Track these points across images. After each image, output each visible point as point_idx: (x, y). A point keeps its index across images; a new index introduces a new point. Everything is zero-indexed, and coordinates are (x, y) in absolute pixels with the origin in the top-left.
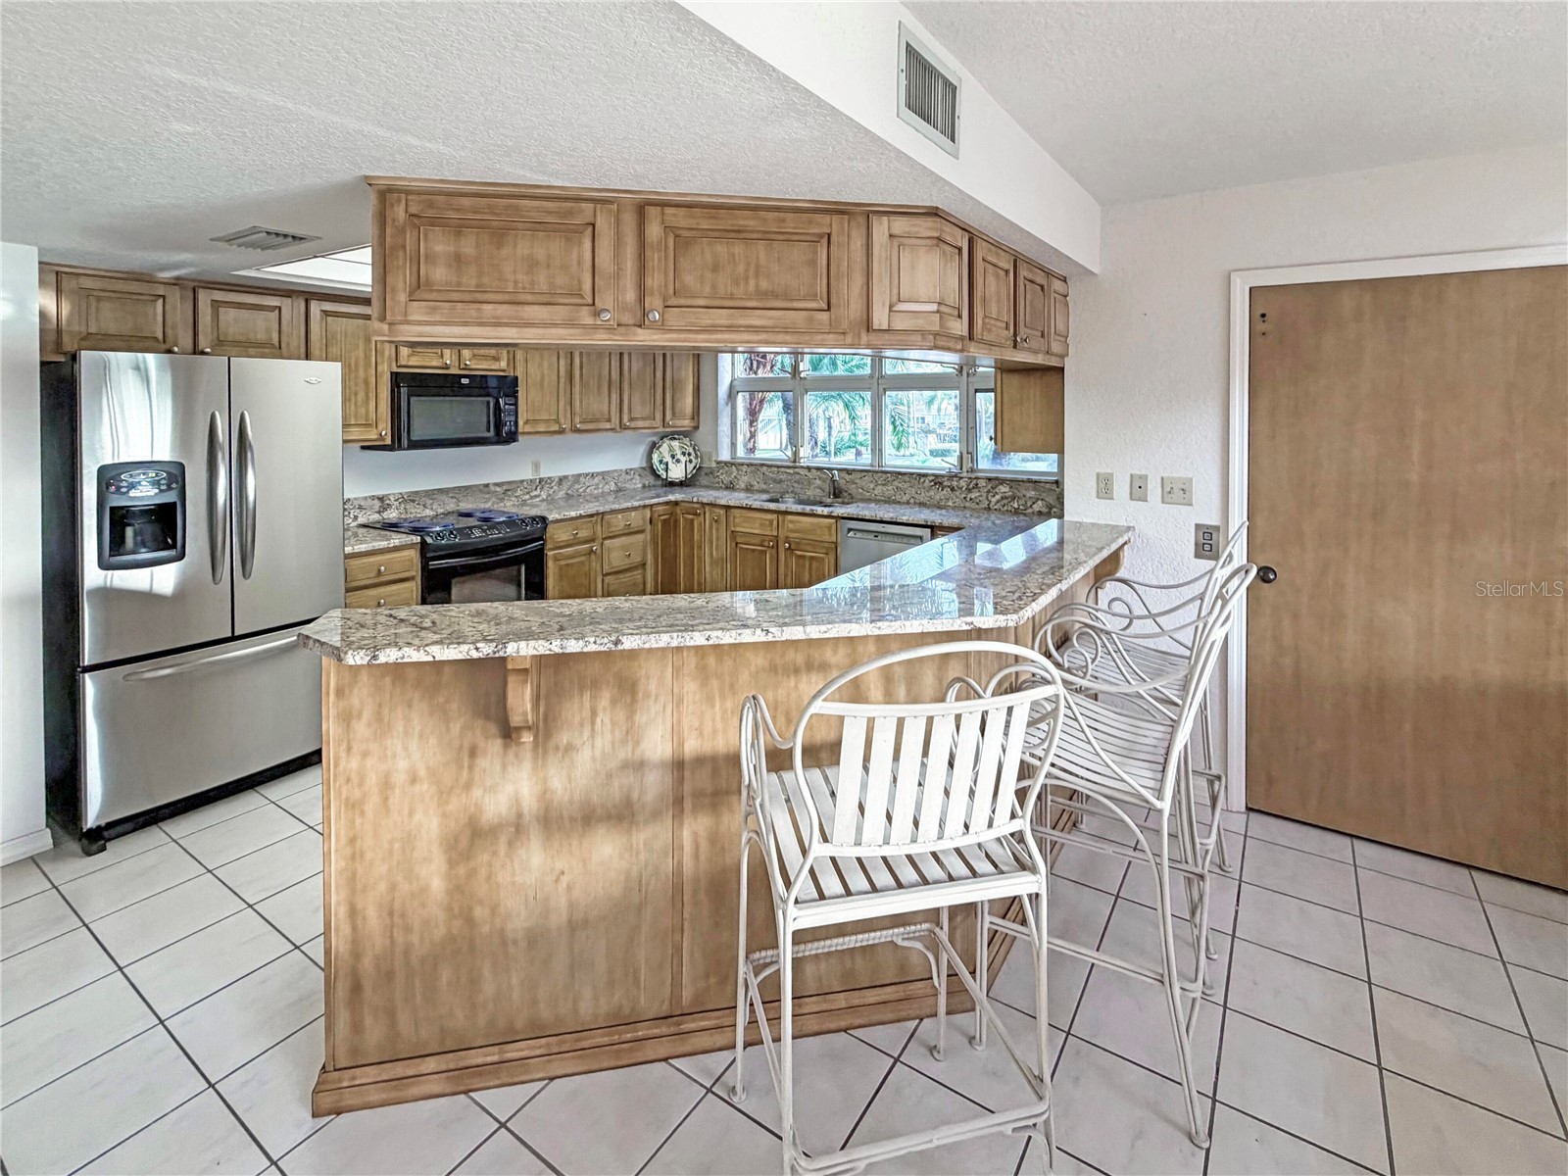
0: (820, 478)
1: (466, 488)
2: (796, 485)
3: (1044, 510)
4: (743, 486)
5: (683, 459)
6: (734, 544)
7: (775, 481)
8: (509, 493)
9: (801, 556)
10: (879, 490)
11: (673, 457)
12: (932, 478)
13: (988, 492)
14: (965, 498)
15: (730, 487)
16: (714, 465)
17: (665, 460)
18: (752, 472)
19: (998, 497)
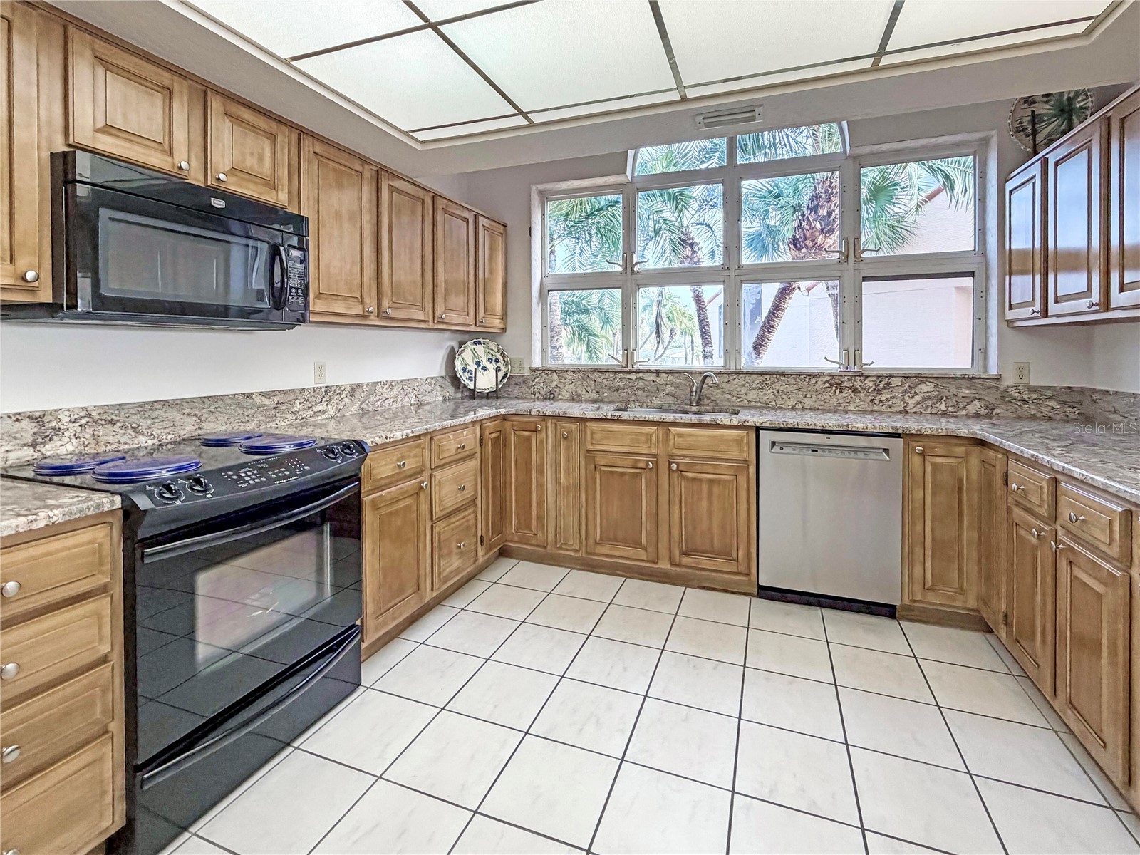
0: (672, 384)
1: (215, 399)
2: (639, 393)
3: (983, 411)
4: (567, 396)
5: (491, 367)
6: (593, 466)
7: (610, 389)
8: (283, 407)
9: (694, 479)
10: (753, 395)
11: (478, 364)
12: (827, 378)
13: (905, 392)
14: (872, 400)
15: (550, 397)
16: (526, 373)
17: (469, 368)
18: (579, 380)
19: (918, 398)
